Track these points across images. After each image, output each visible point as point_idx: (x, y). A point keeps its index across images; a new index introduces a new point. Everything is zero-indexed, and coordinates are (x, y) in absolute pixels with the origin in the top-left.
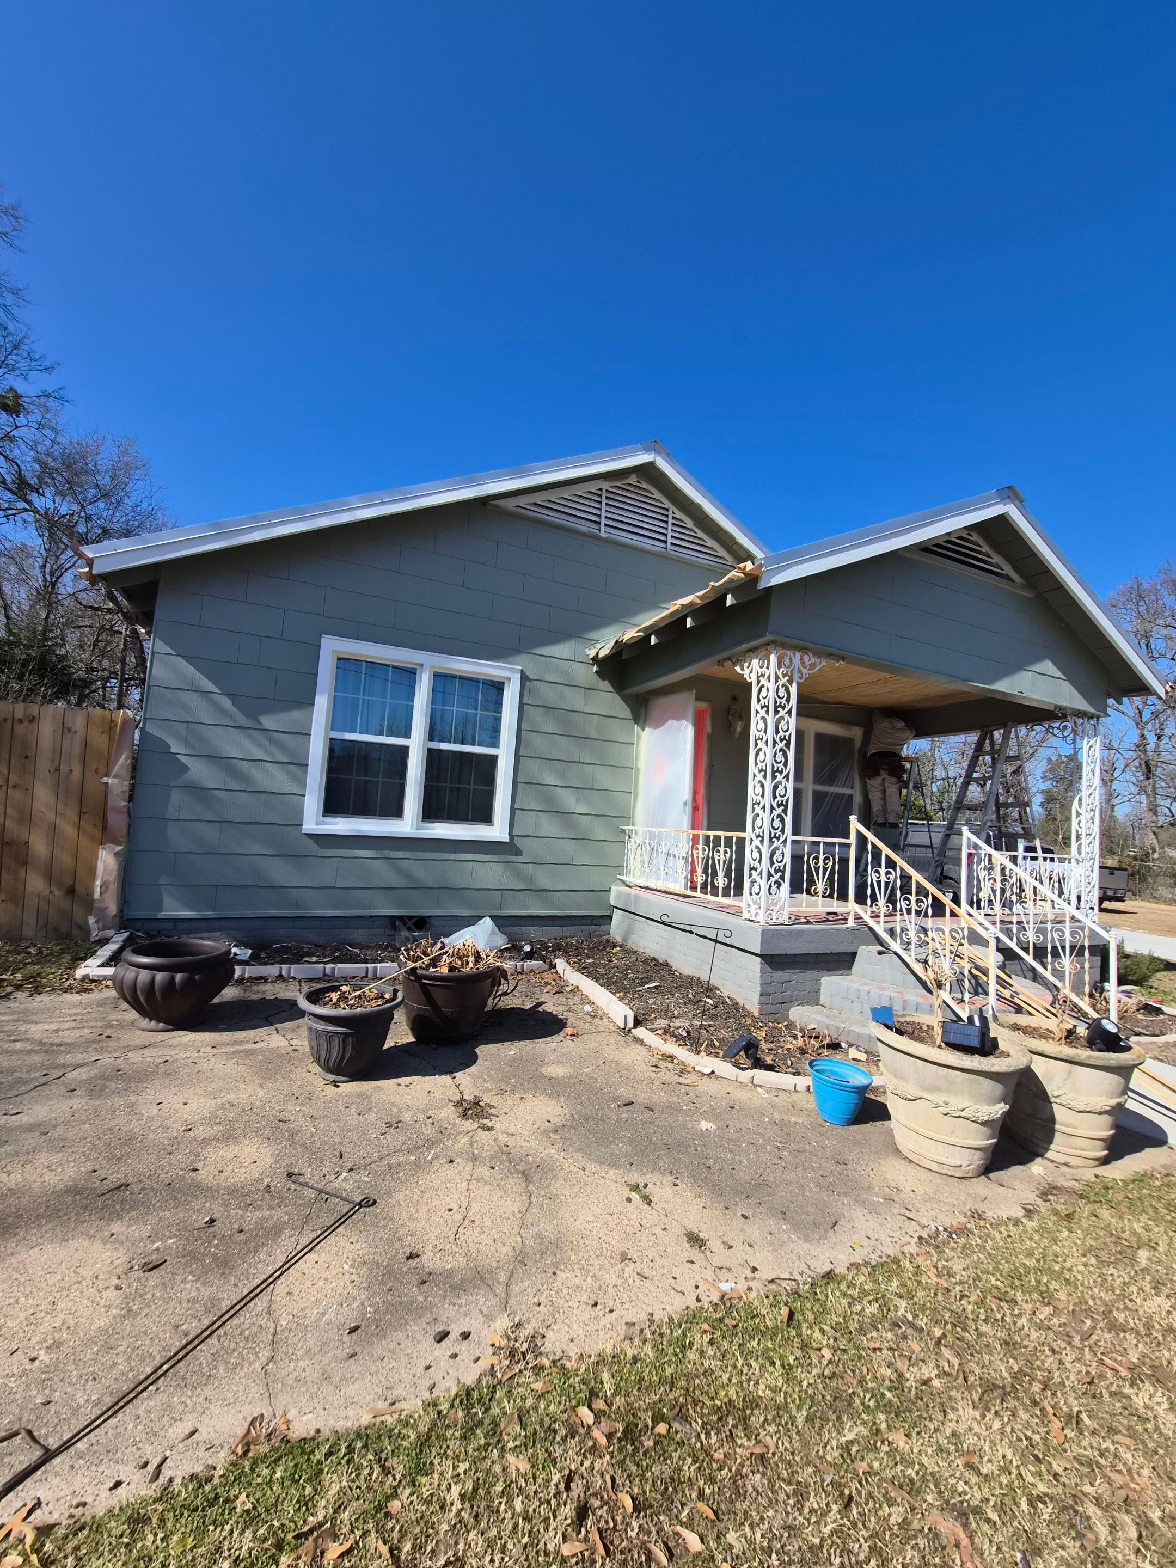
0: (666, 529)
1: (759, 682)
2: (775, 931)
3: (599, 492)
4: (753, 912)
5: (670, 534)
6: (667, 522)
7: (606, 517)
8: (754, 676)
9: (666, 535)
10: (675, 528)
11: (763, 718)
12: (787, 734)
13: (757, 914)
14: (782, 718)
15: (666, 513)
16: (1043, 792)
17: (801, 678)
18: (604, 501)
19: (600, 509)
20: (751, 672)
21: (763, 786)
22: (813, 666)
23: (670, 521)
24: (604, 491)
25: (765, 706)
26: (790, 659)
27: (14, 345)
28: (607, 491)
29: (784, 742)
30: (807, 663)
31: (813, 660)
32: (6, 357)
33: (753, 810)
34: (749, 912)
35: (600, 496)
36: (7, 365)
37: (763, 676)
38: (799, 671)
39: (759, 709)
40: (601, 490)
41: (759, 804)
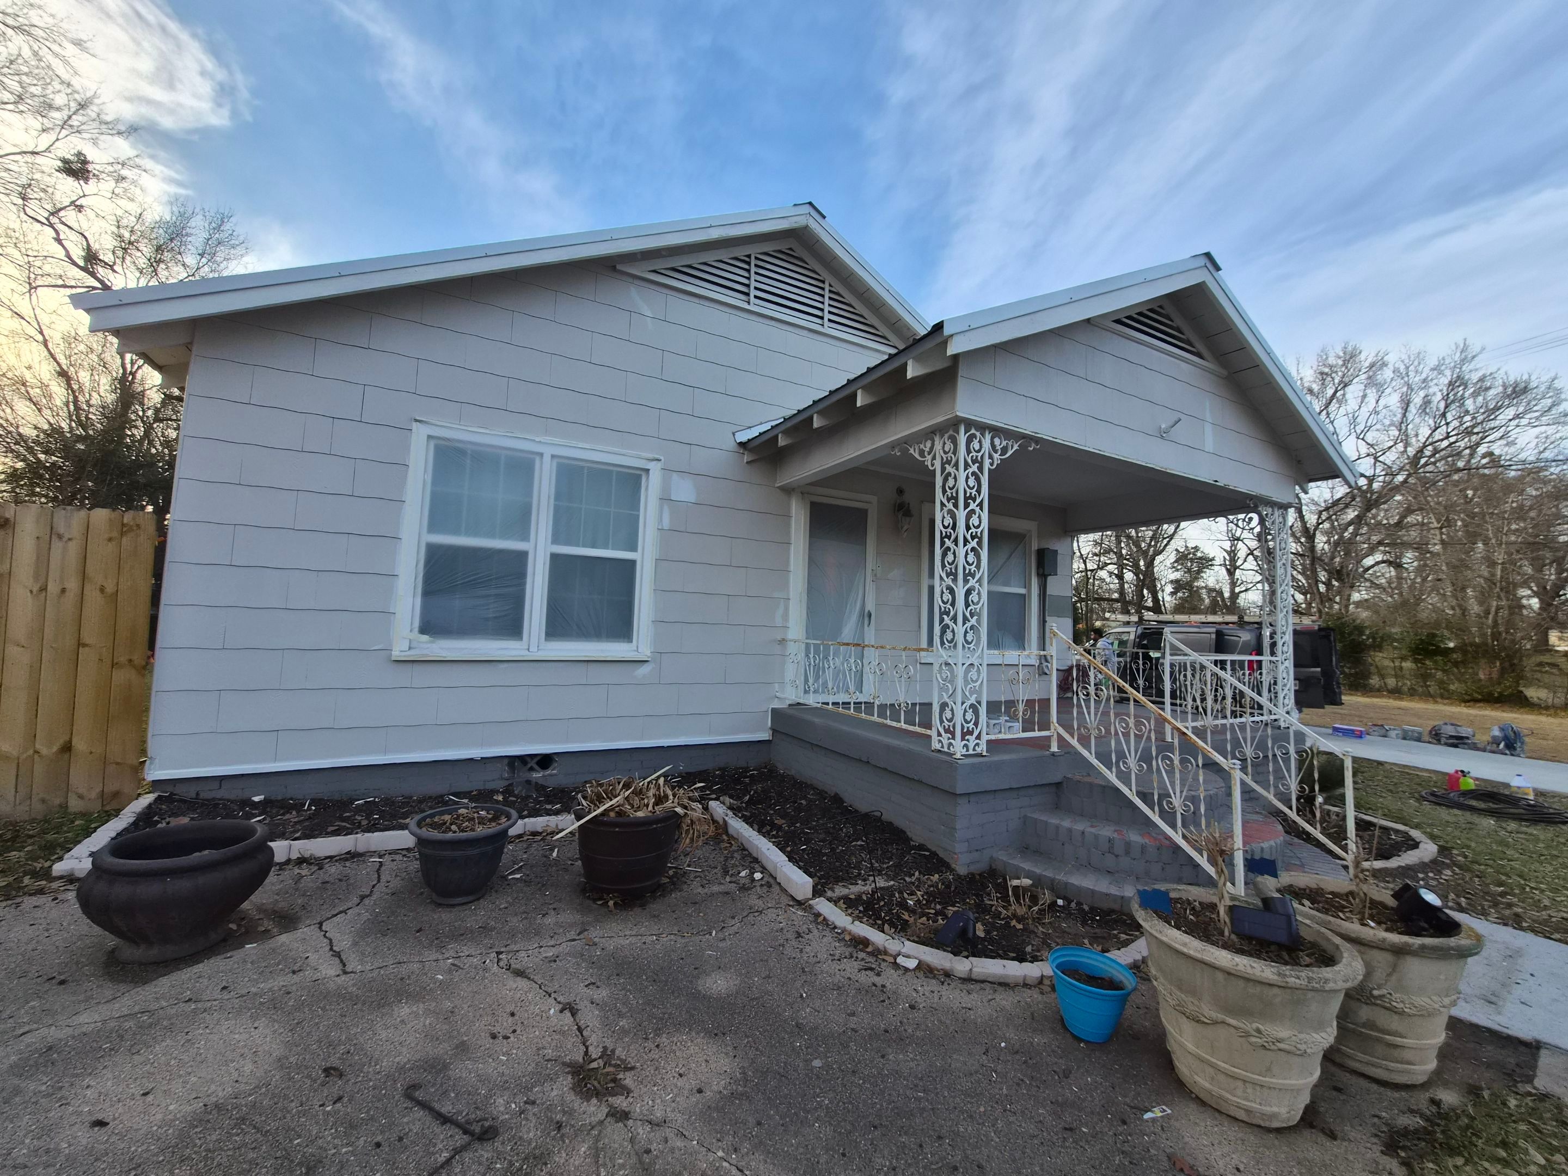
0: (823, 303)
1: (943, 469)
2: (973, 765)
3: (747, 259)
4: (945, 742)
5: (827, 309)
6: (823, 296)
7: (756, 288)
8: (938, 464)
9: (822, 310)
10: (832, 303)
11: (950, 512)
12: (979, 530)
13: (950, 744)
14: (973, 511)
15: (821, 285)
16: (1172, 582)
17: (992, 464)
18: (753, 269)
19: (749, 278)
20: (934, 458)
21: (952, 591)
22: (1004, 451)
23: (827, 295)
24: (753, 258)
25: (952, 498)
26: (980, 442)
27: (80, 104)
28: (756, 258)
29: (976, 540)
30: (998, 448)
31: (1004, 443)
32: (70, 117)
33: (942, 620)
34: (940, 741)
35: (749, 264)
36: (71, 126)
37: (949, 462)
38: (991, 457)
39: (945, 501)
40: (749, 256)
41: (948, 613)
